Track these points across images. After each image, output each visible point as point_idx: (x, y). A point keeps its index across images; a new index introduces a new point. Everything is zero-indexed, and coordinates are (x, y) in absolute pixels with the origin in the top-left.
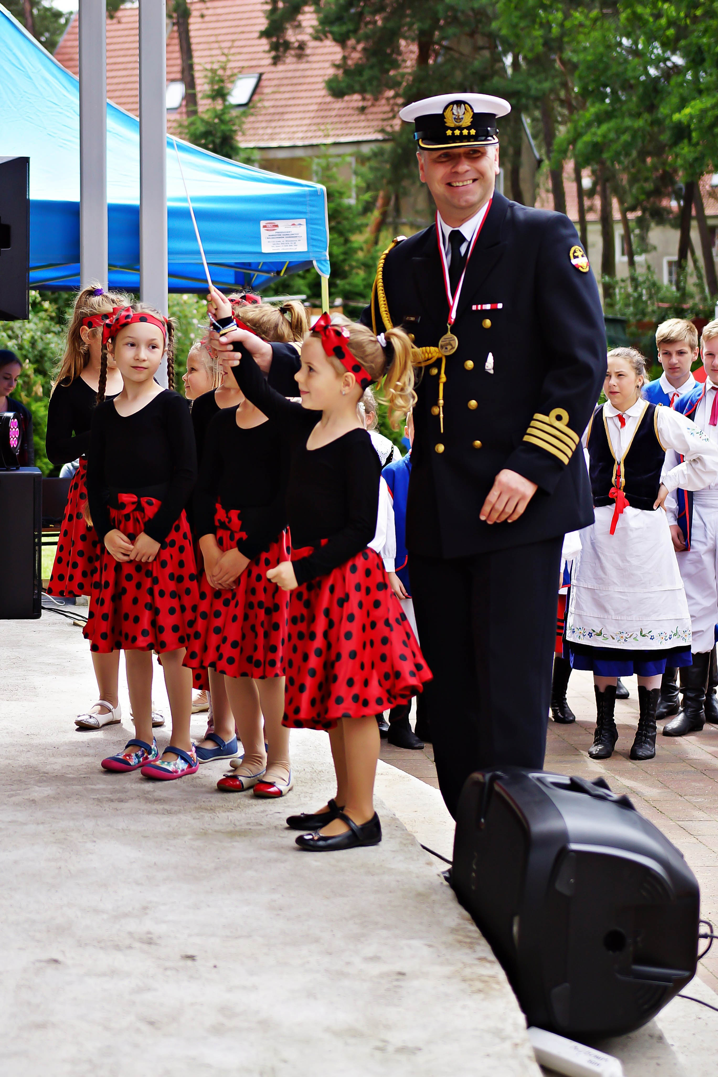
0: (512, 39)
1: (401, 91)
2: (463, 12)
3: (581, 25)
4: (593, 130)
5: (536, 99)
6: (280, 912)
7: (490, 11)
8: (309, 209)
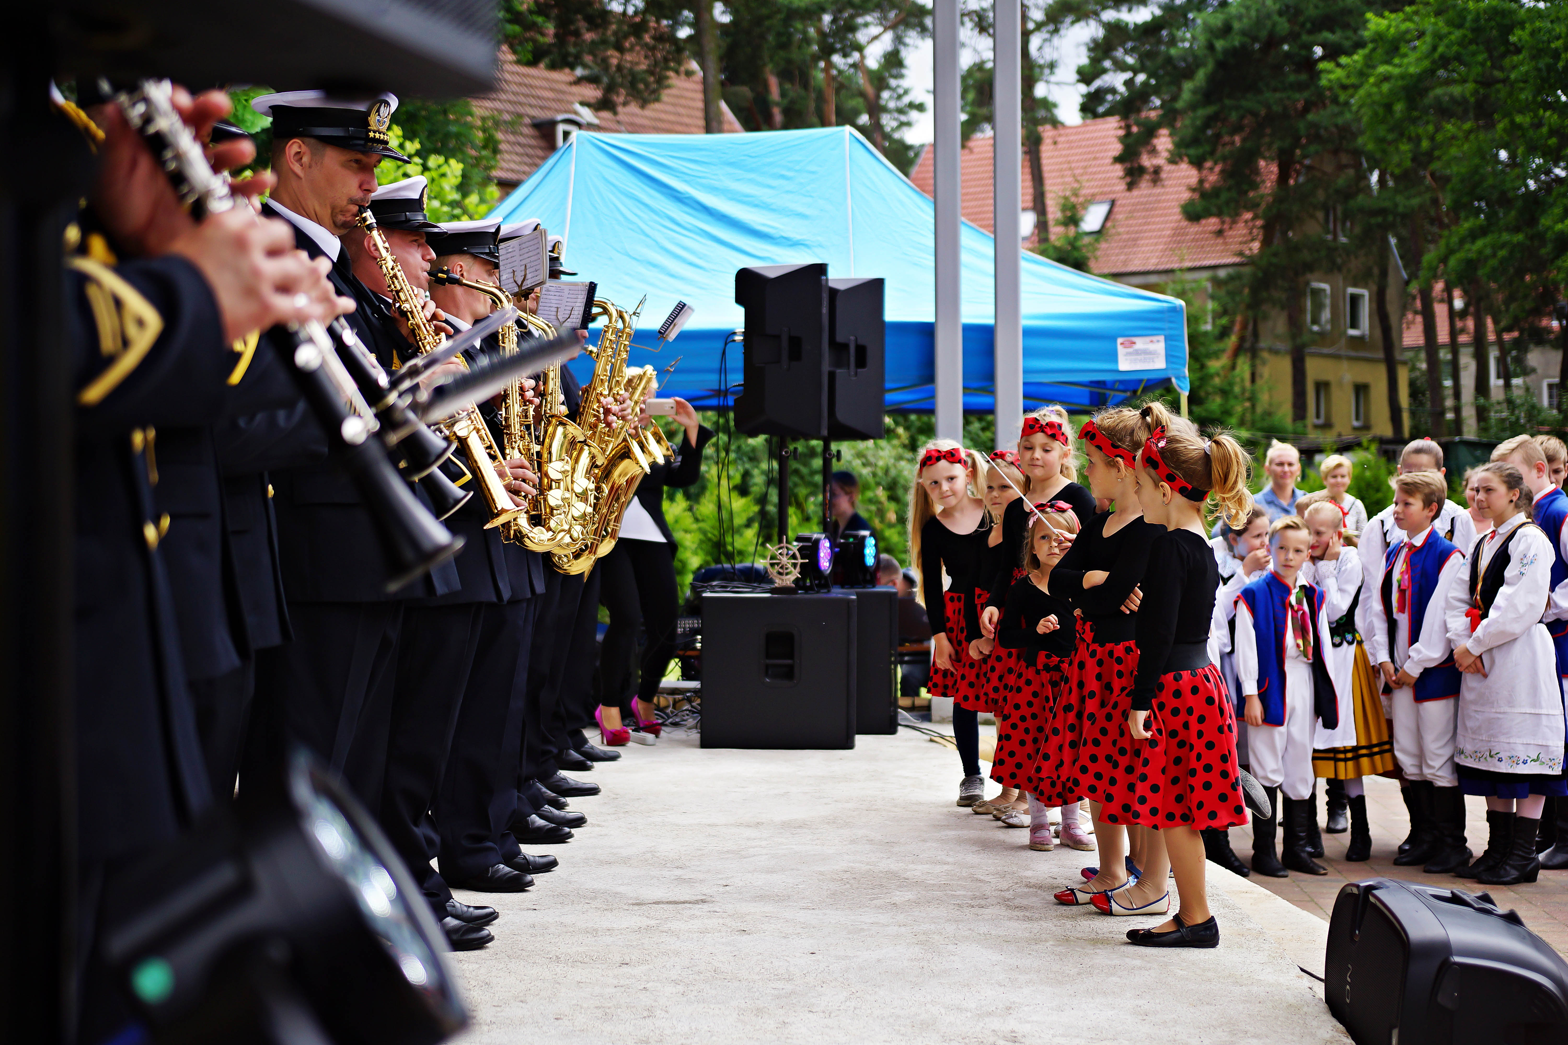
0: (1378, 155)
1: (1260, 211)
2: (1326, 129)
3: (1454, 137)
4: (1467, 246)
5: (1404, 216)
6: (1145, 1017)
7: (1354, 127)
8: (1167, 325)
